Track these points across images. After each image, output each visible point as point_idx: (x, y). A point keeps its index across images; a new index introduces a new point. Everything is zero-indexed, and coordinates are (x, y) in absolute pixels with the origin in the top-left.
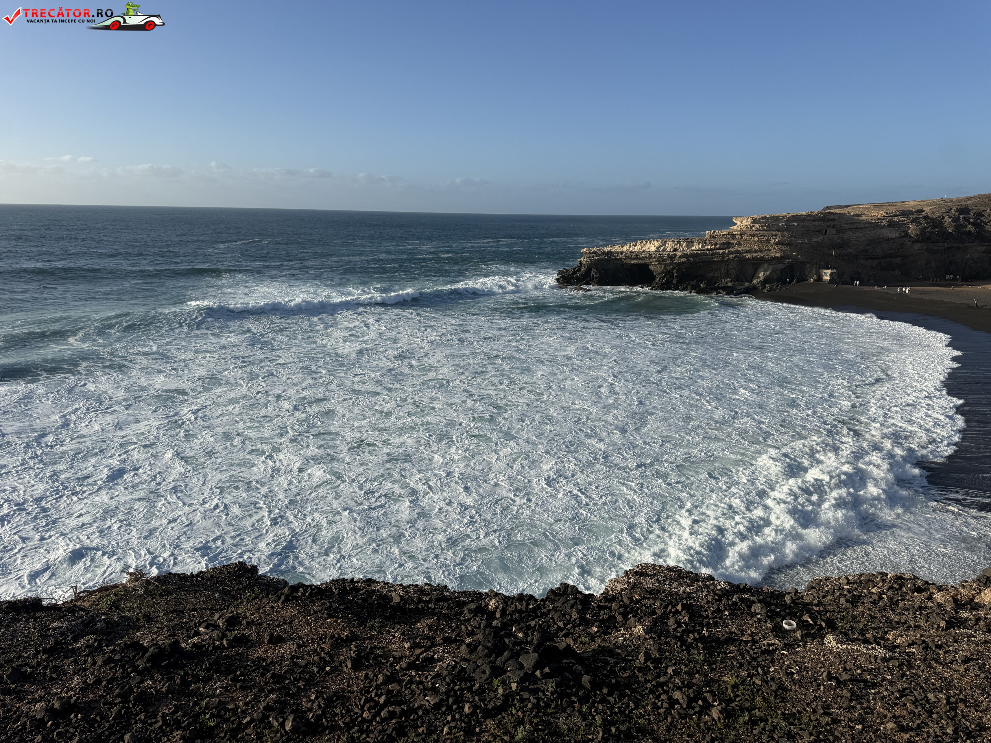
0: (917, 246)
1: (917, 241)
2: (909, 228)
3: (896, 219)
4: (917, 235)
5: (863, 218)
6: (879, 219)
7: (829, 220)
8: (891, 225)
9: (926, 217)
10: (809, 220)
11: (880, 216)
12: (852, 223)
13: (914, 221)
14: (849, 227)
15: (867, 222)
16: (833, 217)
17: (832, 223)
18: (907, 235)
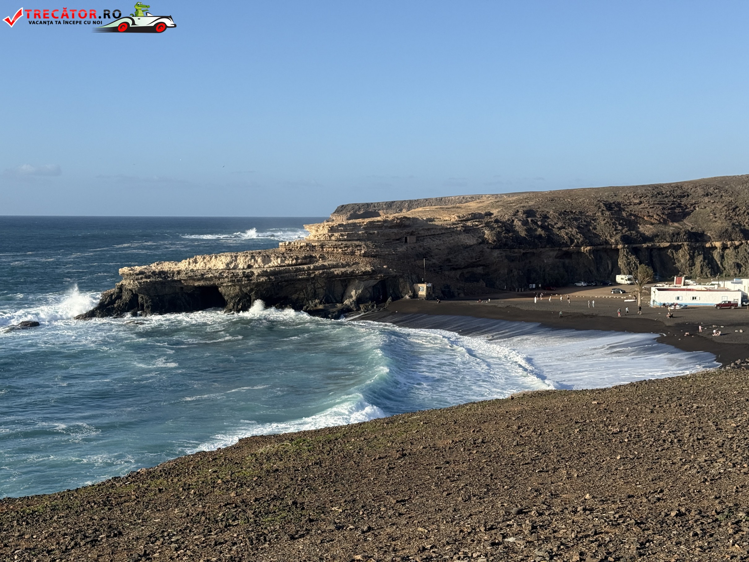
0: (496, 253)
1: (495, 248)
2: (484, 233)
3: (469, 224)
4: (494, 241)
5: (437, 223)
6: (454, 224)
7: (405, 226)
8: (467, 230)
9: (497, 221)
10: (386, 227)
11: (453, 220)
12: (429, 229)
13: (487, 225)
14: (426, 234)
15: (442, 228)
16: (407, 223)
17: (410, 230)
18: (484, 241)
